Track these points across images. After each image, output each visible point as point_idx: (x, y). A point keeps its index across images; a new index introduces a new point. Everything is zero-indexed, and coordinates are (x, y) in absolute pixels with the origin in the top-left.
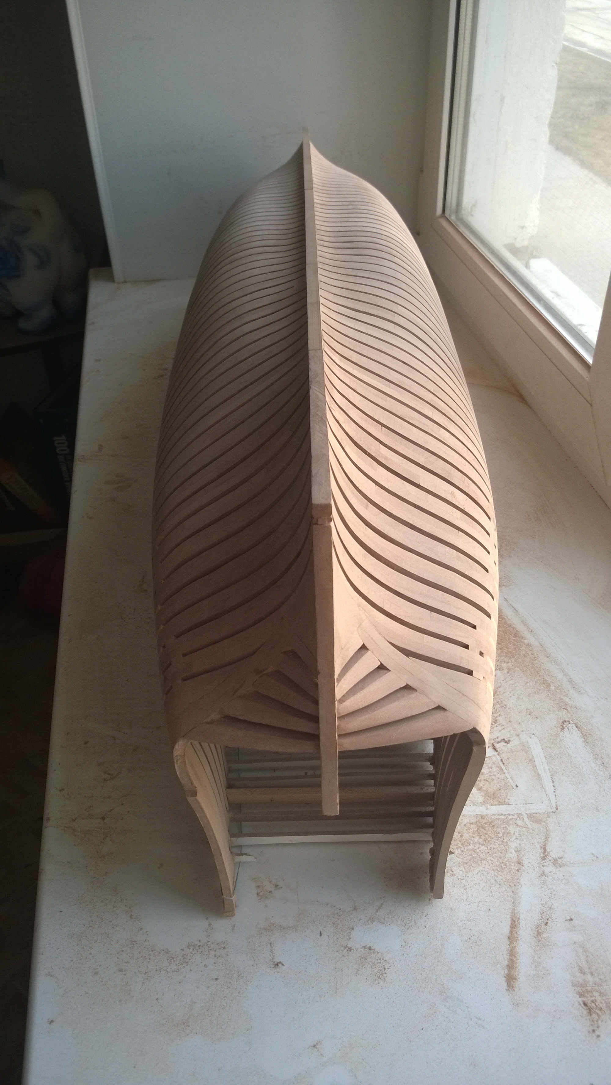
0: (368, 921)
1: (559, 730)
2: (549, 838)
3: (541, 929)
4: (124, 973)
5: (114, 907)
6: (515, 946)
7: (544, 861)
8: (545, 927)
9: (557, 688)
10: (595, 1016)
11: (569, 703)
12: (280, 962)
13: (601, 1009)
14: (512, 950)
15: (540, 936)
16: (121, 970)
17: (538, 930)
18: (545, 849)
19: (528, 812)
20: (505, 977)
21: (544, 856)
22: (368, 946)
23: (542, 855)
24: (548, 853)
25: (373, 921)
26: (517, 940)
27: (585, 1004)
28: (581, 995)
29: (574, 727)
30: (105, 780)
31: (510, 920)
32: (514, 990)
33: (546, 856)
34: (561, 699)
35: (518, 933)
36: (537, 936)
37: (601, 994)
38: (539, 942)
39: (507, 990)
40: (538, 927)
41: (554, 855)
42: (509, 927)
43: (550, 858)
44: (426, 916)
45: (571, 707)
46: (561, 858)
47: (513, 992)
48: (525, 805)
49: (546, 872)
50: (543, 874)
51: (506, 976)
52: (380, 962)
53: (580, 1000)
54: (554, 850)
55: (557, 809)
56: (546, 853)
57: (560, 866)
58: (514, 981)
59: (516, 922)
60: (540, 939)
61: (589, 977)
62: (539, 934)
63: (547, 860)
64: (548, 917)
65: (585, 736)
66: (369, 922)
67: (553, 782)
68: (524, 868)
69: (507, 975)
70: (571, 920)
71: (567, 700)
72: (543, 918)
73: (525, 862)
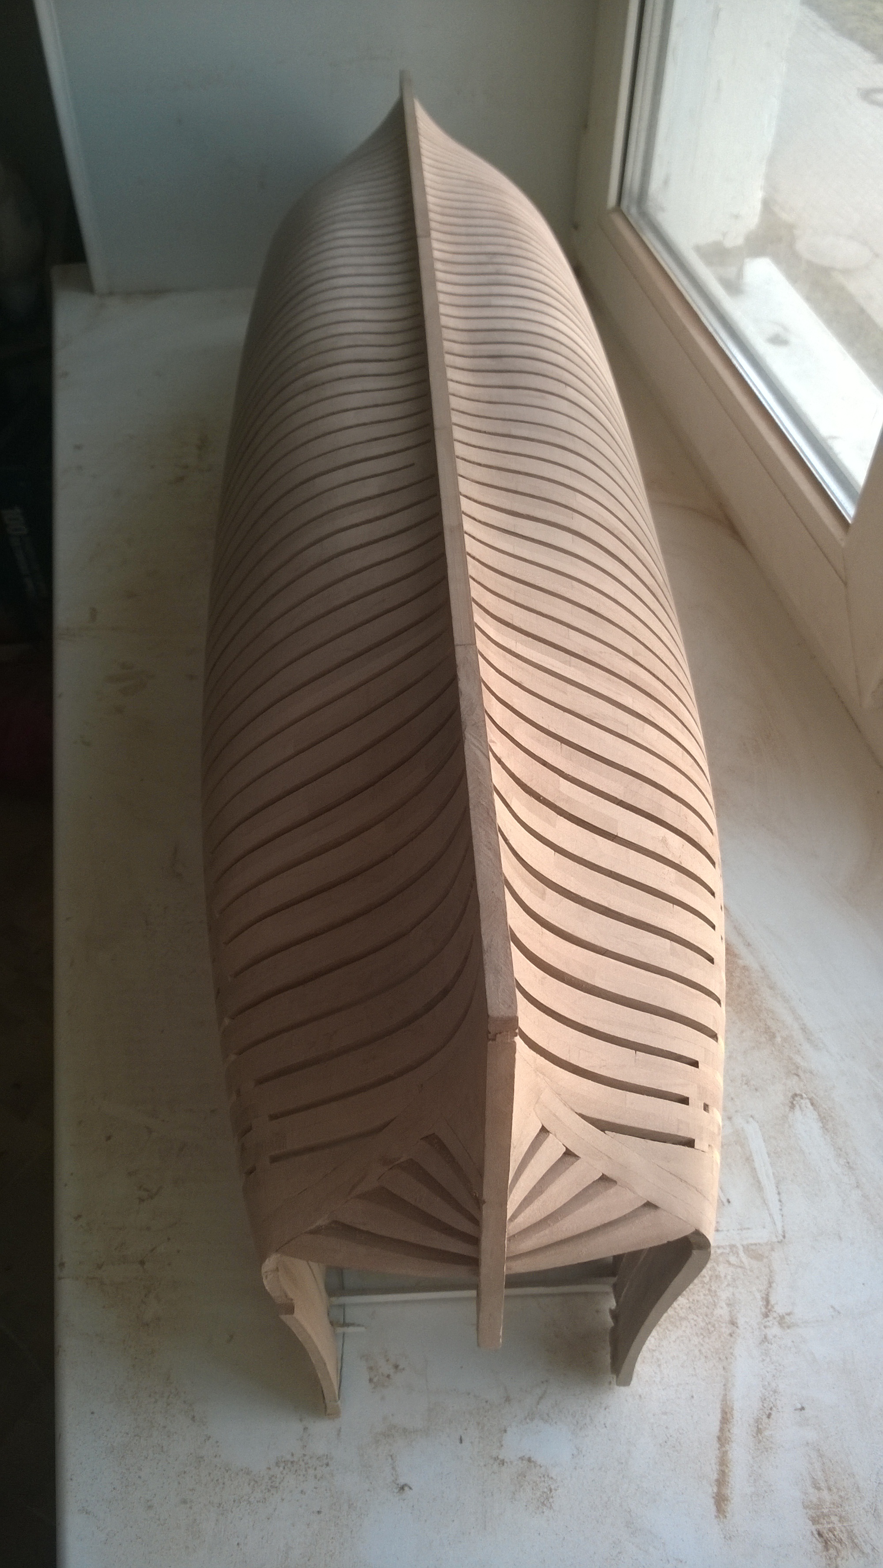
0: (525, 1419)
1: (787, 1109)
2: (772, 1282)
3: (761, 1424)
4: (188, 1506)
5: (168, 1404)
6: (726, 1452)
7: (766, 1320)
8: (767, 1420)
9: (785, 1040)
10: (832, 1551)
11: (802, 1064)
12: (406, 1485)
13: (840, 1541)
14: (723, 1457)
15: (761, 1434)
16: (184, 1502)
17: (758, 1426)
18: (768, 1302)
19: (745, 1243)
20: (714, 1497)
21: (767, 1311)
22: (527, 1457)
23: (764, 1310)
24: (773, 1307)
25: (532, 1420)
26: (729, 1441)
27: (820, 1534)
28: (815, 1521)
29: (809, 1105)
30: (141, 1200)
31: (719, 1411)
32: (726, 1517)
33: (769, 1311)
34: (790, 1059)
35: (731, 1431)
36: (757, 1435)
37: (841, 1519)
38: (759, 1443)
39: (716, 1517)
40: (758, 1421)
41: (780, 1309)
42: (719, 1423)
43: (775, 1315)
44: (605, 1409)
45: (805, 1072)
46: (788, 1314)
47: (725, 1520)
48: (740, 1232)
49: (770, 1337)
50: (765, 1339)
51: (714, 1495)
52: (544, 1481)
53: (813, 1528)
54: (781, 1303)
55: (784, 1237)
56: (769, 1307)
57: (789, 1327)
58: (726, 1502)
59: (729, 1415)
60: (761, 1439)
61: (825, 1494)
62: (759, 1431)
63: (770, 1318)
64: (772, 1405)
65: (824, 1119)
66: (528, 1420)
67: (779, 1194)
68: (738, 1331)
69: (717, 1496)
70: (803, 1409)
71: (798, 1059)
72: (765, 1408)
73: (741, 1321)
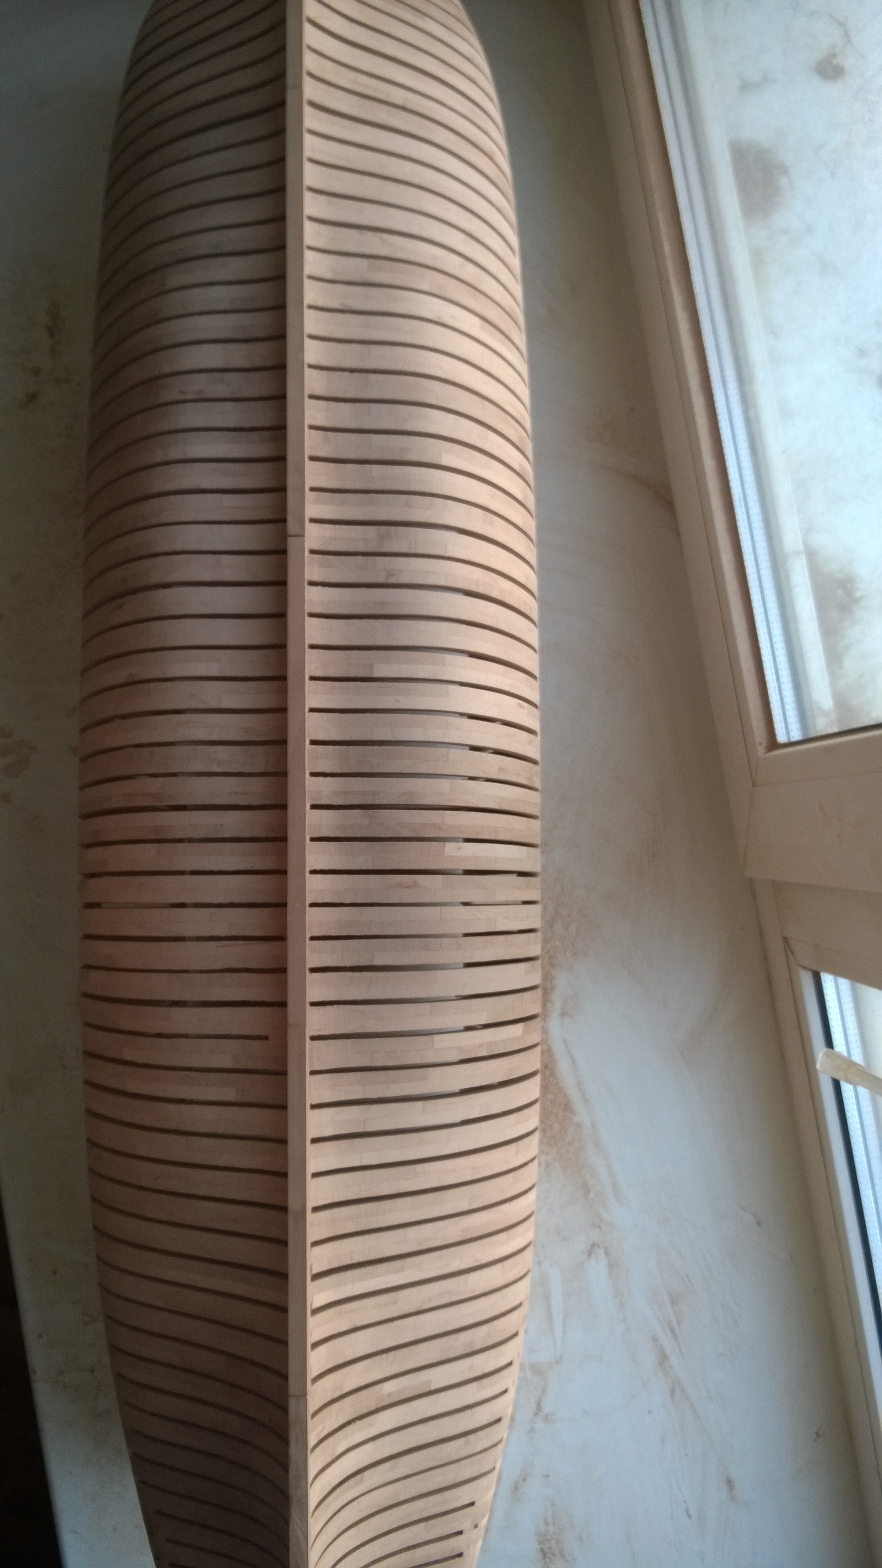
1: (585, 1256)
2: (545, 1392)
3: (518, 1485)
7: (535, 1417)
8: (522, 1483)
9: (597, 1194)
10: (548, 1560)
11: (605, 1217)
13: (554, 1554)
17: (516, 1486)
18: (539, 1405)
19: (531, 1362)
21: (537, 1411)
24: (542, 1409)
27: (542, 1550)
28: (541, 1542)
29: (603, 1253)
34: (597, 1212)
36: (514, 1491)
37: (558, 1542)
38: (514, 1497)
40: (516, 1483)
41: (546, 1411)
43: (542, 1414)
45: (606, 1224)
46: (552, 1415)
48: (529, 1354)
49: (536, 1428)
50: (532, 1430)
53: (539, 1547)
54: (547, 1408)
55: (561, 1358)
57: (550, 1422)
60: (516, 1494)
61: (551, 1528)
62: (516, 1489)
63: (539, 1416)
64: (528, 1473)
67: (564, 1325)
68: (515, 1424)
70: (547, 1476)
71: (604, 1213)
72: (523, 1475)
73: (518, 1418)
